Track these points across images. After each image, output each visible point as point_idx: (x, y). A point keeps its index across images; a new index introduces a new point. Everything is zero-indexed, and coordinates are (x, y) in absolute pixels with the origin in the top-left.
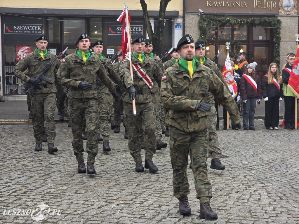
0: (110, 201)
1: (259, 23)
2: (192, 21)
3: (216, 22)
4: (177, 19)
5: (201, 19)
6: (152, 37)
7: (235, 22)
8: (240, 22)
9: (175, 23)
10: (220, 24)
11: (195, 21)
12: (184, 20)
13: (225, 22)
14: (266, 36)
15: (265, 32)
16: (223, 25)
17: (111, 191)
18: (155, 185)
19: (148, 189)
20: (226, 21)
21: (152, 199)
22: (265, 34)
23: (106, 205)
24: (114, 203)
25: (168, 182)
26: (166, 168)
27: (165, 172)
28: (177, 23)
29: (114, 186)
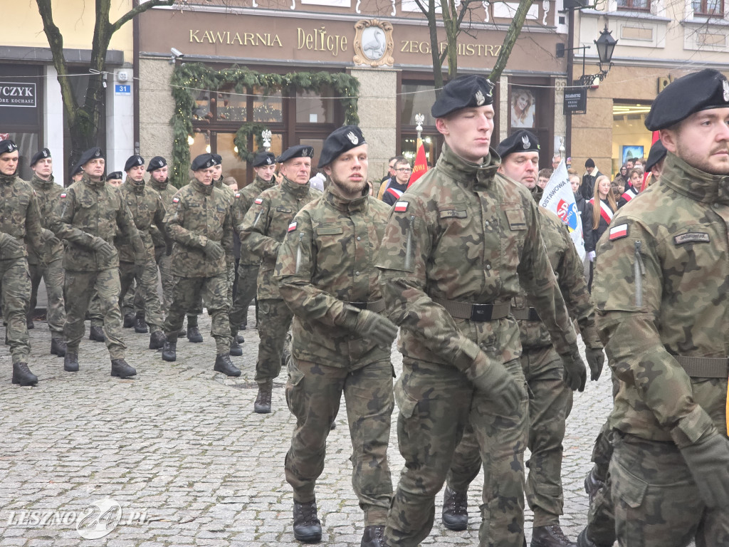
0: (77, 480)
1: (310, 86)
2: (156, 75)
3: (213, 81)
4: (119, 70)
5: (177, 72)
6: (76, 114)
7: (255, 81)
8: (266, 82)
9: (115, 79)
10: (222, 83)
11: (163, 75)
12: (136, 73)
13: (232, 79)
14: (326, 114)
15: (322, 104)
16: (228, 86)
17: (69, 461)
18: (161, 445)
19: (148, 454)
20: (235, 77)
21: (168, 473)
22: (323, 110)
23: (72, 489)
24: (86, 483)
25: (184, 438)
26: (166, 411)
27: (168, 419)
28: (121, 79)
29: (68, 451)
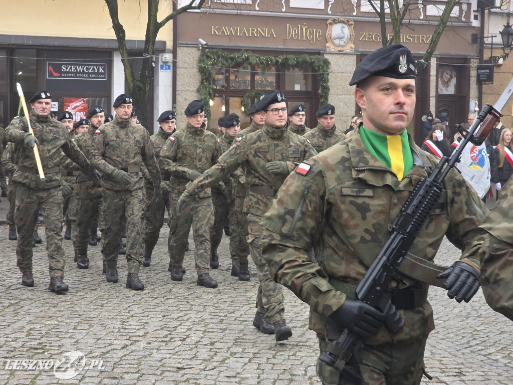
0: (134, 338)
1: (295, 64)
2: (189, 58)
3: (227, 61)
4: (163, 54)
5: (202, 55)
6: (134, 85)
7: (256, 61)
8: (264, 62)
9: (160, 60)
10: (233, 63)
11: (193, 58)
12: (175, 57)
13: (241, 60)
14: (306, 84)
15: (303, 77)
16: (238, 65)
17: (129, 325)
18: (191, 315)
19: (183, 322)
20: (243, 59)
21: (196, 335)
22: (304, 82)
23: (131, 344)
24: (141, 341)
25: (207, 311)
26: (195, 292)
27: (196, 297)
28: (164, 60)
29: (128, 318)
